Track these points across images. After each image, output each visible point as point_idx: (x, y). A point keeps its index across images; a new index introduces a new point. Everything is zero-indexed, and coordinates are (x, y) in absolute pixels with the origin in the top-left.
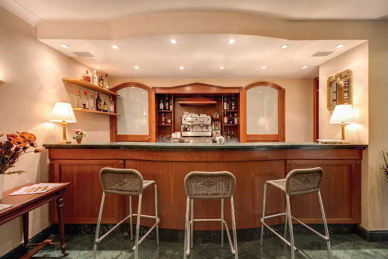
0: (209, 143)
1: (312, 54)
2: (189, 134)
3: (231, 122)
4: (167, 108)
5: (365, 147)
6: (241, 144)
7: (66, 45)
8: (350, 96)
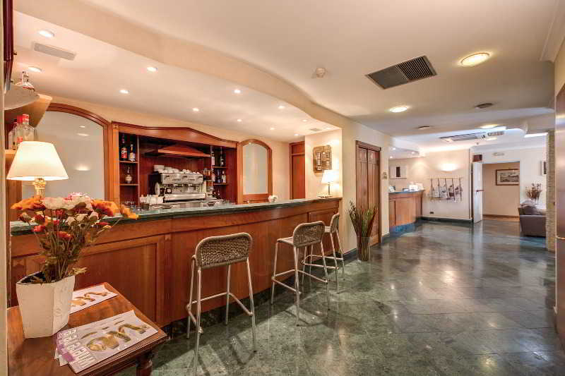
0: (203, 208)
1: (310, 128)
2: (174, 197)
3: (219, 181)
4: (124, 157)
5: (341, 199)
6: (240, 206)
7: (51, 33)
8: (330, 163)
